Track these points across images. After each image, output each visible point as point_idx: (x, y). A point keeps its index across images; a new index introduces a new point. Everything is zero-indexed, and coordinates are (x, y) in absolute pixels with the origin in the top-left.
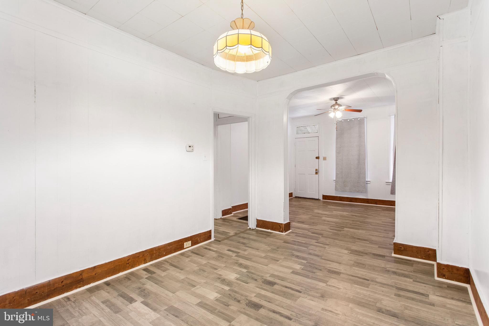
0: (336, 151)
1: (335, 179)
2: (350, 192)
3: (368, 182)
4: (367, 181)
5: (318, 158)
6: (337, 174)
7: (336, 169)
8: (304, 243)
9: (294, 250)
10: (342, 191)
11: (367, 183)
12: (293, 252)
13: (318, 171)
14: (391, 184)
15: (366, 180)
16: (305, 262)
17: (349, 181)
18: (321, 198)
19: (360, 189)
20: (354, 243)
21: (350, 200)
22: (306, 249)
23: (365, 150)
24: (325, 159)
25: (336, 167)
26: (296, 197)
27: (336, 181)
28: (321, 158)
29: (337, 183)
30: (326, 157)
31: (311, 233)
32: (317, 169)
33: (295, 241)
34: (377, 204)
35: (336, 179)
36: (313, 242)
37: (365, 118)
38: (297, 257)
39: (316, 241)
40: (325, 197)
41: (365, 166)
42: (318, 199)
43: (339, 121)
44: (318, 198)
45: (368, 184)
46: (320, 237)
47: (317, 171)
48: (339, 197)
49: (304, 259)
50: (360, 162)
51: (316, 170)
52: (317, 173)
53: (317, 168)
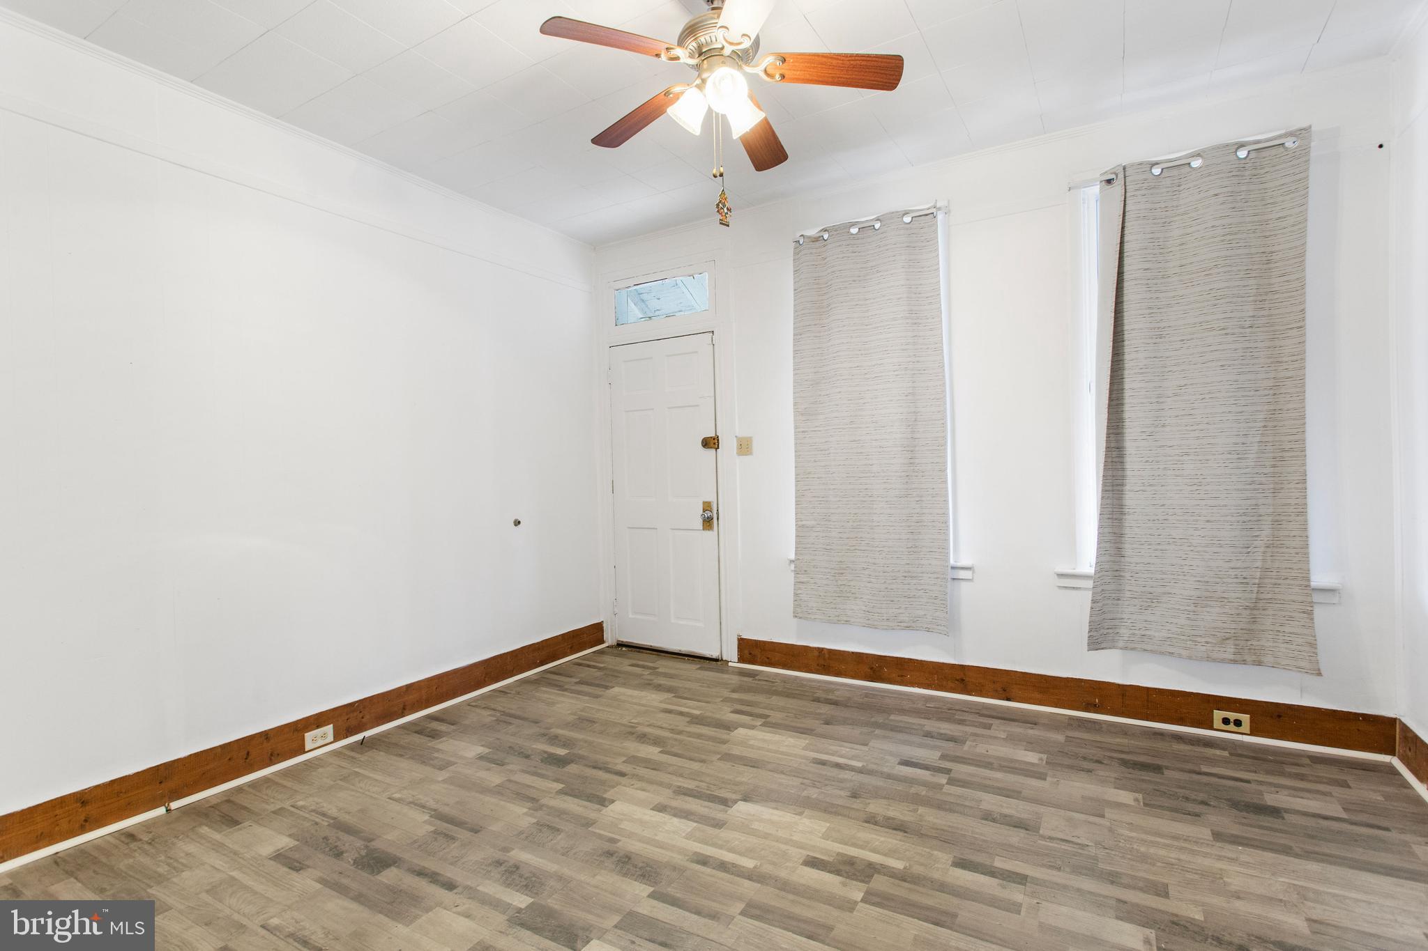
0: (795, 404)
1: (792, 557)
2: (869, 626)
3: (963, 574)
4: (953, 568)
5: (710, 443)
6: (801, 529)
7: (797, 503)
10: (830, 622)
11: (954, 575)
13: (715, 512)
14: (1090, 584)
15: (952, 562)
17: (864, 569)
18: (731, 653)
19: (922, 613)
21: (872, 668)
23: (944, 391)
24: (744, 447)
25: (797, 491)
26: (620, 645)
27: (800, 568)
28: (728, 444)
29: (803, 578)
30: (751, 438)
32: (709, 503)
34: (1008, 699)
35: (796, 554)
37: (939, 209)
40: (751, 650)
41: (946, 482)
42: (716, 660)
43: (809, 237)
44: (715, 654)
45: (963, 584)
47: (708, 514)
48: (816, 653)
50: (917, 461)
51: (707, 507)
52: (708, 523)
53: (711, 498)
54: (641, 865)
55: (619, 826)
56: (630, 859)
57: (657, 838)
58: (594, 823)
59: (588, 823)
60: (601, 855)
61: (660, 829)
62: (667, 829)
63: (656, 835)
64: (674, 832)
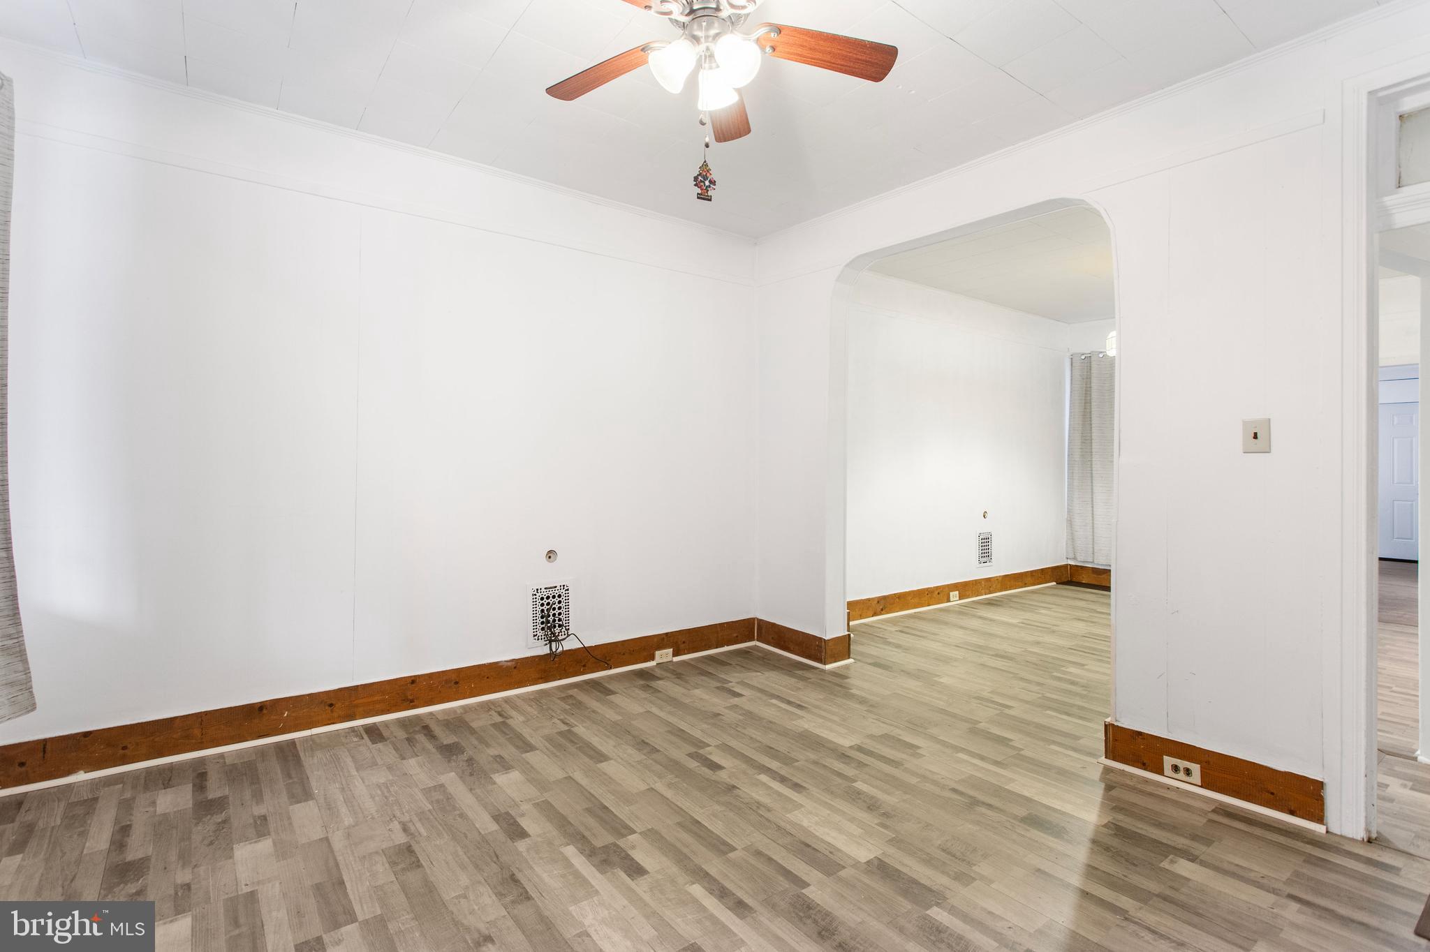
8: (1050, 708)
9: (1082, 696)
12: (1085, 693)
16: (1055, 674)
20: (902, 695)
22: (1048, 695)
31: (1011, 740)
33: (1081, 718)
36: (1018, 711)
38: (1073, 683)
39: (1007, 711)
46: (986, 722)
49: (1059, 679)
54: (859, 801)
55: (862, 831)
56: (869, 807)
57: (828, 812)
58: (889, 840)
59: (896, 842)
60: (895, 816)
61: (823, 819)
62: (817, 818)
63: (829, 814)
64: (811, 813)
